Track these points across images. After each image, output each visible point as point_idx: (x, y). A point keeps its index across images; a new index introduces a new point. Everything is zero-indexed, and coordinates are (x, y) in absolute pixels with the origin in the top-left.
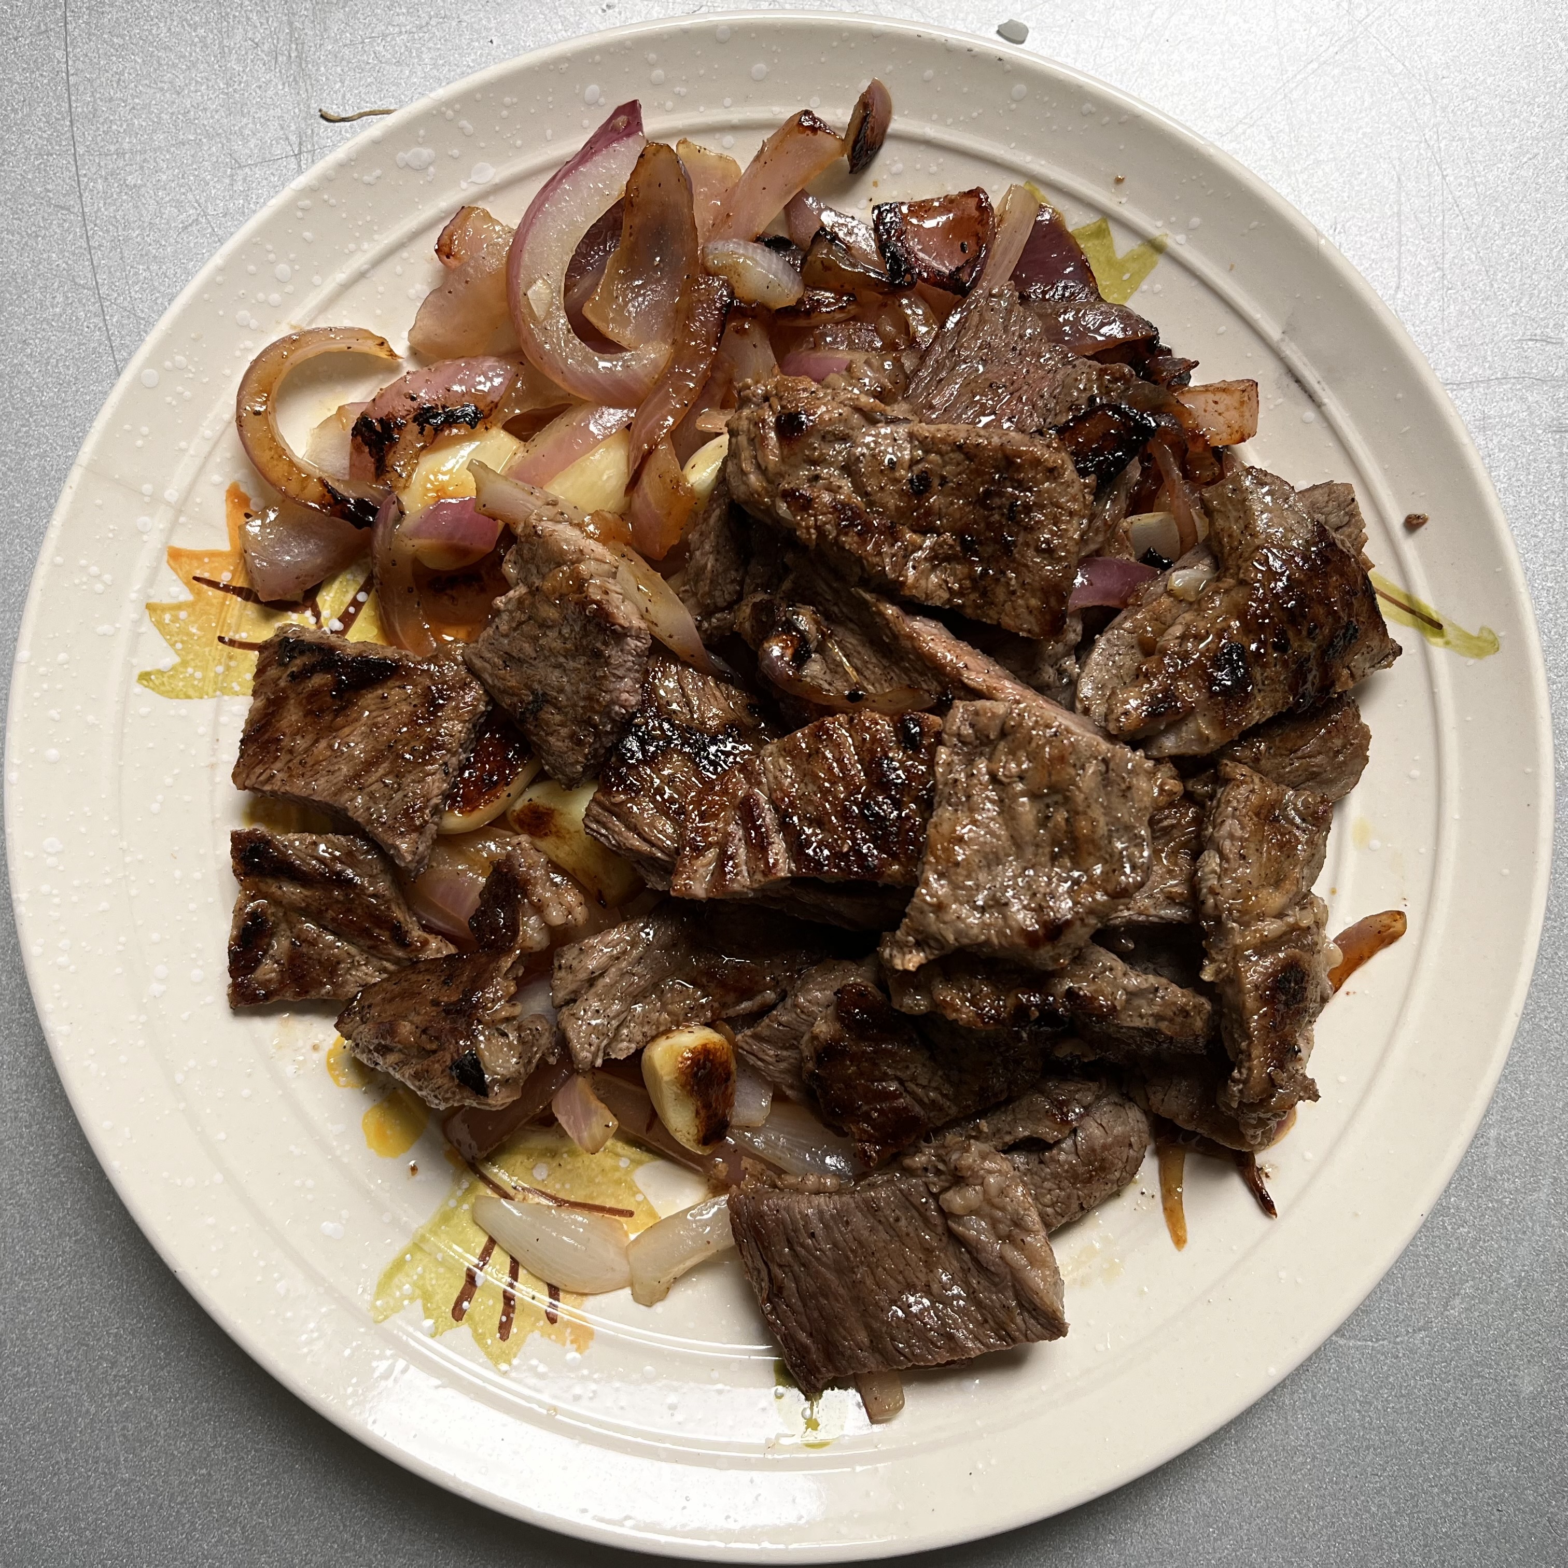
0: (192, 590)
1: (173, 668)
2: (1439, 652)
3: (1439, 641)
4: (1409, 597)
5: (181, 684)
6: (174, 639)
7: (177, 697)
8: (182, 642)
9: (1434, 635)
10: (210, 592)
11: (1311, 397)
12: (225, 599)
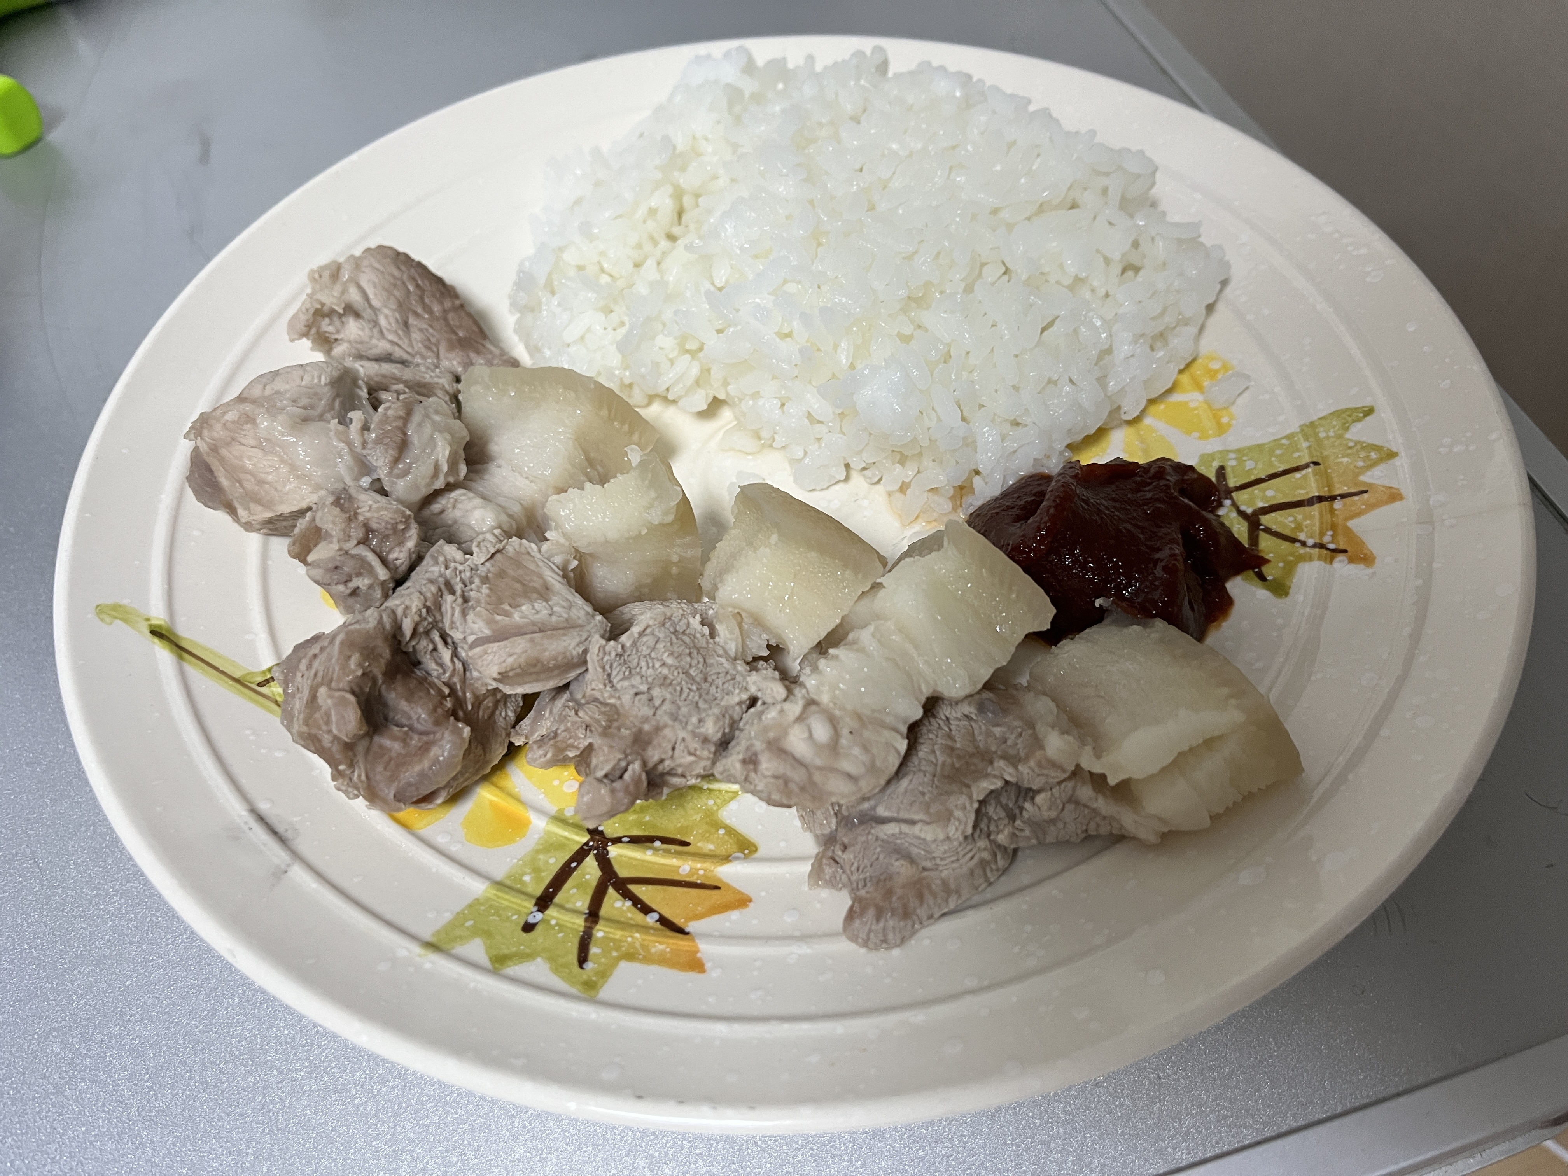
0: (1365, 483)
1: (1347, 429)
2: (158, 615)
3: (155, 622)
4: (181, 658)
5: (1334, 423)
6: (1359, 447)
7: (1332, 414)
8: (1350, 448)
9: (160, 626)
10: (1345, 490)
11: (261, 819)
12: (1329, 490)
